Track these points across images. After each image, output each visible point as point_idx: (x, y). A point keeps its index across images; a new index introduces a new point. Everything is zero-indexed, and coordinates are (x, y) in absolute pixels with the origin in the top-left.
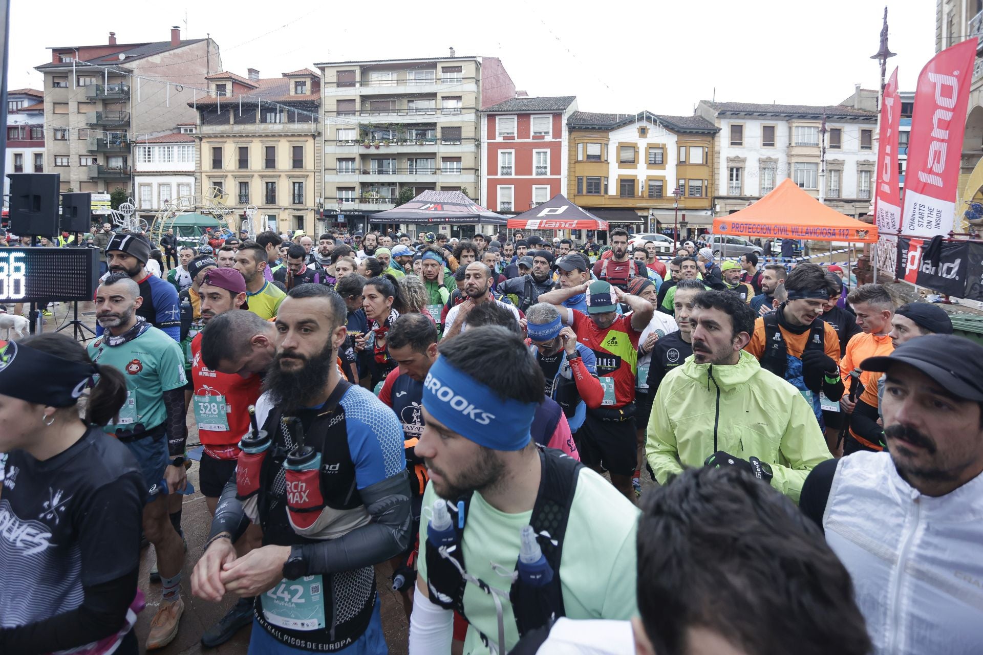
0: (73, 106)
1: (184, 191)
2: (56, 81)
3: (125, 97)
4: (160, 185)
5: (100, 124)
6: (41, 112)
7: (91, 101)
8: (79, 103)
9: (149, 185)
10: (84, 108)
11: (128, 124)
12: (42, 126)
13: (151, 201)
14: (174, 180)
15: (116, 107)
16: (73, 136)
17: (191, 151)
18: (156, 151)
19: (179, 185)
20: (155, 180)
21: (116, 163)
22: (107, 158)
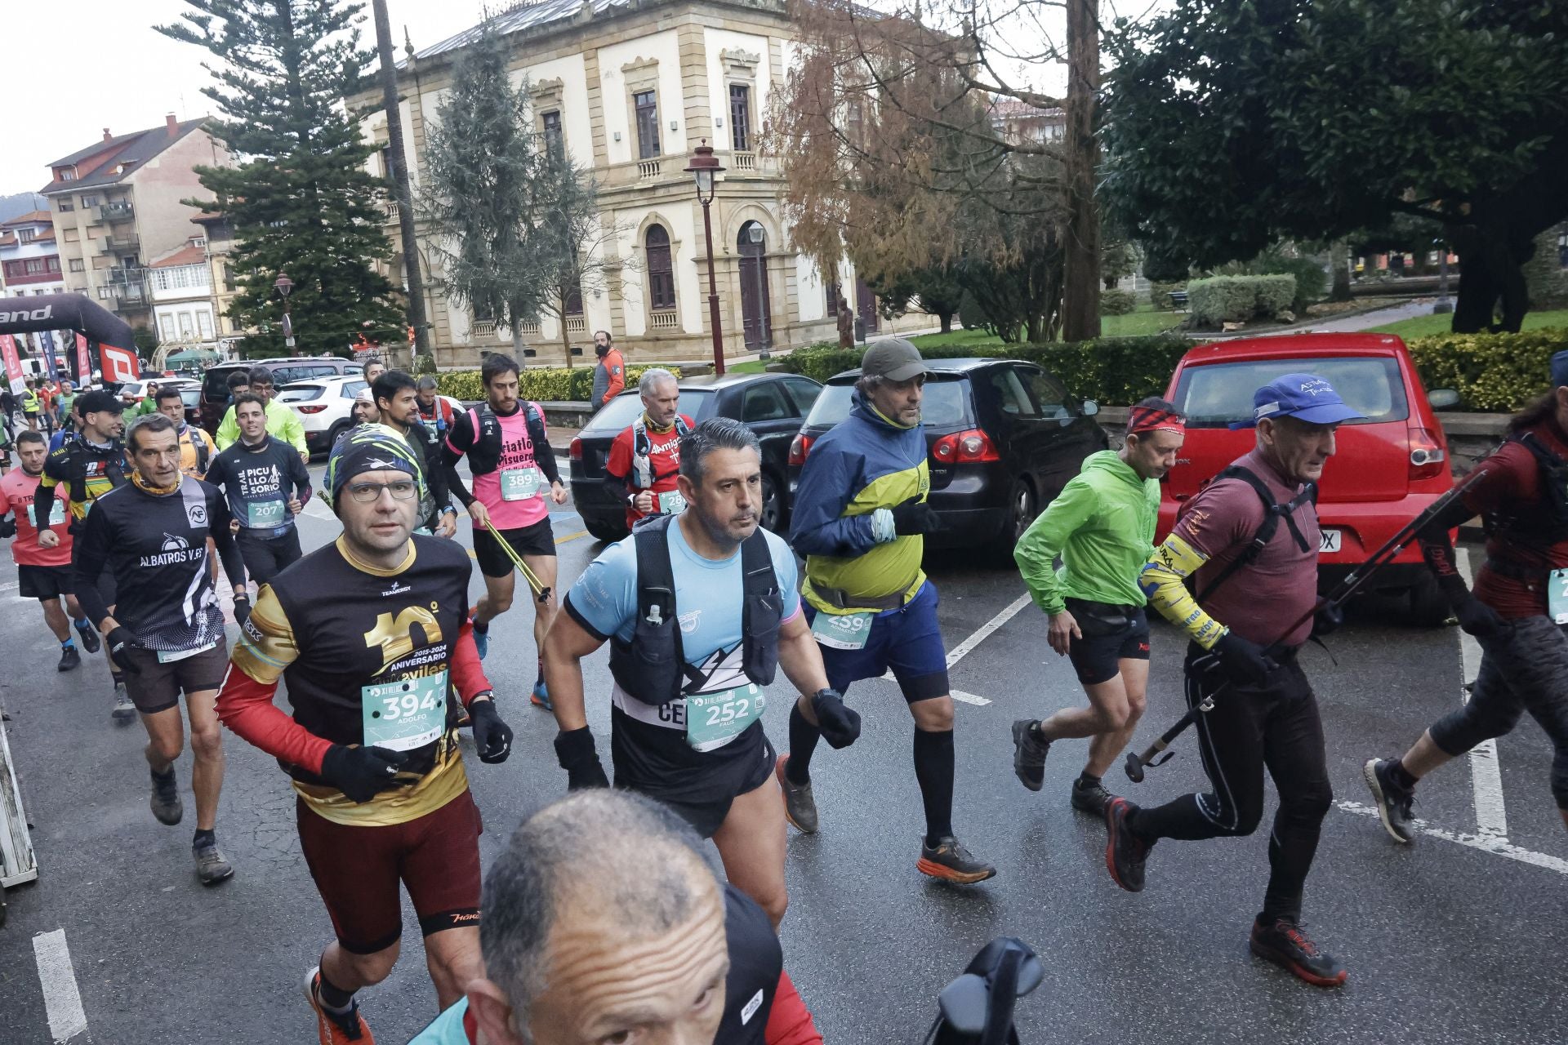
0: (82, 231)
1: (204, 318)
2: (62, 204)
3: (129, 216)
4: (180, 314)
5: (111, 250)
6: (52, 242)
7: (99, 224)
8: (88, 227)
9: (169, 315)
10: (94, 233)
11: (137, 247)
12: (56, 257)
13: (174, 332)
14: (192, 307)
15: (123, 229)
16: (88, 263)
17: (202, 272)
18: (171, 276)
19: (198, 313)
20: (174, 309)
21: (134, 293)
22: (125, 288)
